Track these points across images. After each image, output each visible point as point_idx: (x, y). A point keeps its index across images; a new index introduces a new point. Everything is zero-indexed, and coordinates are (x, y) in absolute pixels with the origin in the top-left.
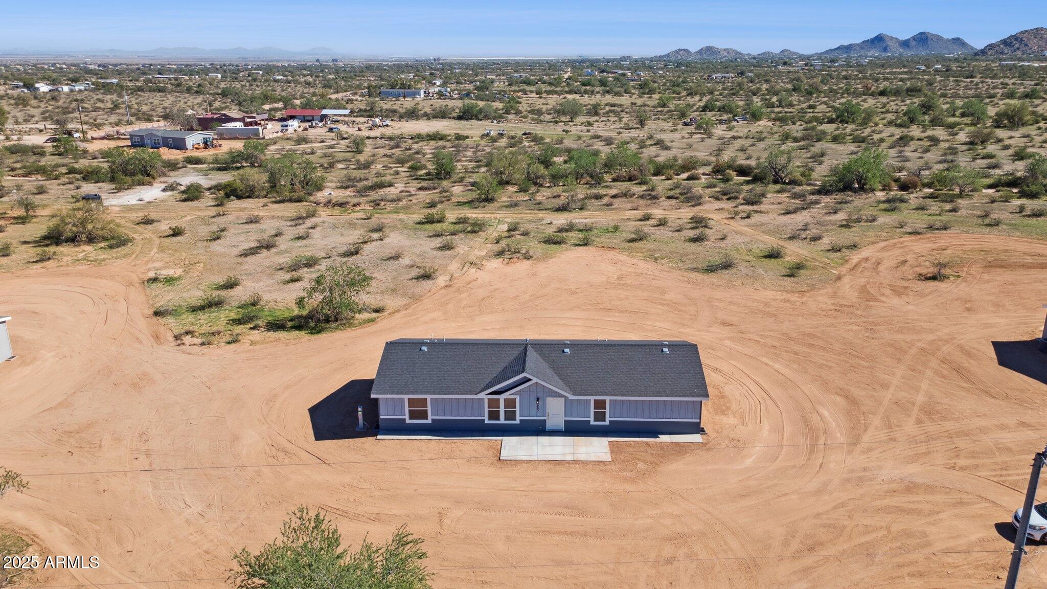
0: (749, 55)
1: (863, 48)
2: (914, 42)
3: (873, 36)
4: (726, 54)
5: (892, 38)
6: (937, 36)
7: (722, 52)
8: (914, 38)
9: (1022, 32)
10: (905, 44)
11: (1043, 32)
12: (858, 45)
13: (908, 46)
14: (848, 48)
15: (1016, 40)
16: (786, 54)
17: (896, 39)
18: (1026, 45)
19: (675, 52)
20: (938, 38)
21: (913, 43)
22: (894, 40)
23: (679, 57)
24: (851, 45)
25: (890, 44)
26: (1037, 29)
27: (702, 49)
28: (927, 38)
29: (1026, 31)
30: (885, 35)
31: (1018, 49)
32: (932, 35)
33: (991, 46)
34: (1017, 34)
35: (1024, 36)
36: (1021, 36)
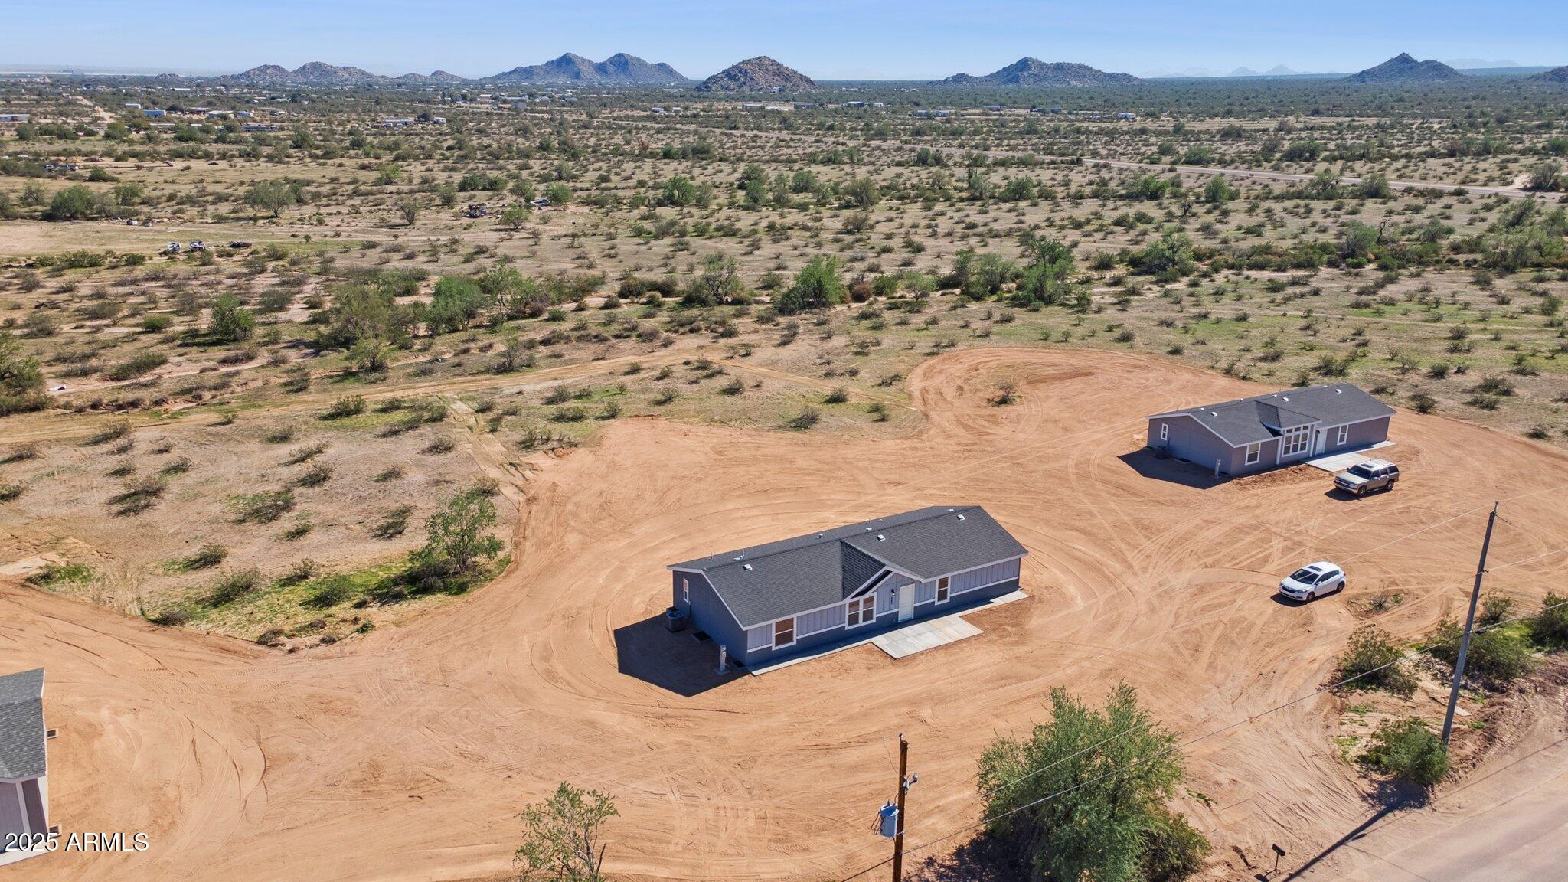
0: (384, 77)
1: (548, 73)
2: (612, 66)
3: (560, 56)
4: (347, 76)
5: (583, 60)
6: (638, 59)
7: (340, 73)
8: (611, 60)
9: (745, 62)
10: (601, 68)
11: (767, 62)
12: (540, 68)
13: (606, 72)
14: (528, 72)
15: (740, 72)
16: (441, 78)
17: (589, 61)
18: (752, 79)
19: (258, 69)
20: (640, 62)
21: (611, 68)
22: (587, 63)
23: (268, 78)
24: (530, 67)
25: (584, 68)
26: (759, 58)
27: (304, 67)
28: (626, 62)
29: (749, 61)
30: (574, 55)
31: (745, 83)
32: (632, 58)
33: (713, 79)
34: (739, 64)
35: (748, 68)
36: (745, 67)
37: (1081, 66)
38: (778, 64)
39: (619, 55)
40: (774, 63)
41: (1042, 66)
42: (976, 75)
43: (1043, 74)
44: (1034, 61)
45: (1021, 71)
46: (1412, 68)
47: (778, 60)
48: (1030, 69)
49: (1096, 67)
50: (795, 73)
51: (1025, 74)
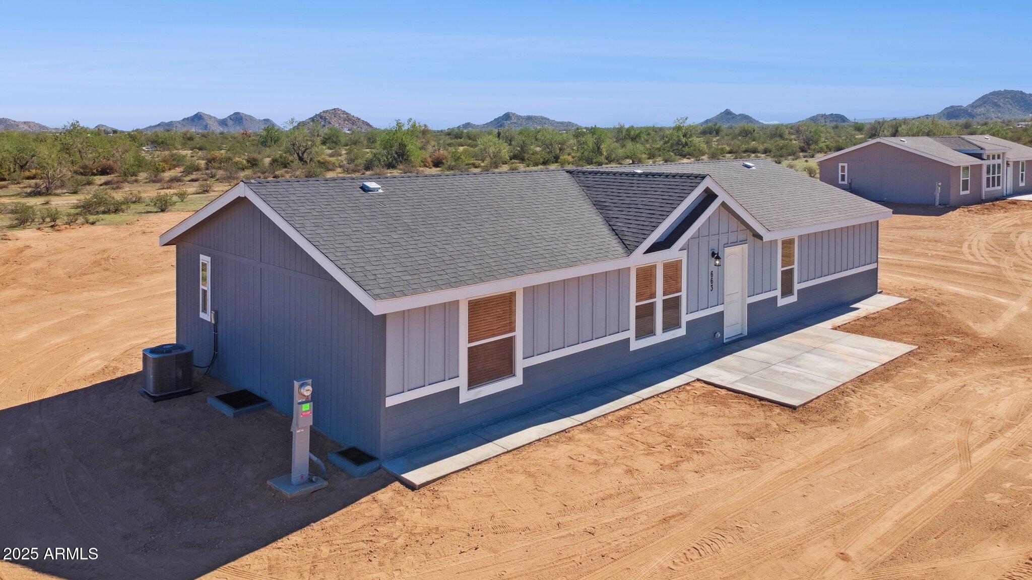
2: (231, 121)
3: (193, 114)
5: (210, 117)
6: (250, 116)
8: (230, 117)
9: (324, 112)
10: (223, 123)
11: (339, 112)
12: (179, 122)
13: (226, 125)
15: (321, 118)
17: (215, 118)
18: (330, 123)
20: (251, 118)
21: (230, 123)
22: (213, 119)
24: (172, 122)
25: (210, 122)
26: (334, 109)
28: (241, 118)
29: (327, 111)
30: (203, 114)
31: (324, 126)
32: (246, 115)
34: (321, 113)
35: (327, 116)
36: (324, 115)
37: (542, 118)
38: (347, 114)
39: (236, 114)
40: (344, 113)
41: (519, 117)
42: (477, 124)
43: (519, 122)
44: (514, 114)
45: (506, 120)
46: (733, 118)
47: (347, 111)
48: (511, 119)
49: (551, 118)
50: (359, 119)
51: (508, 122)
